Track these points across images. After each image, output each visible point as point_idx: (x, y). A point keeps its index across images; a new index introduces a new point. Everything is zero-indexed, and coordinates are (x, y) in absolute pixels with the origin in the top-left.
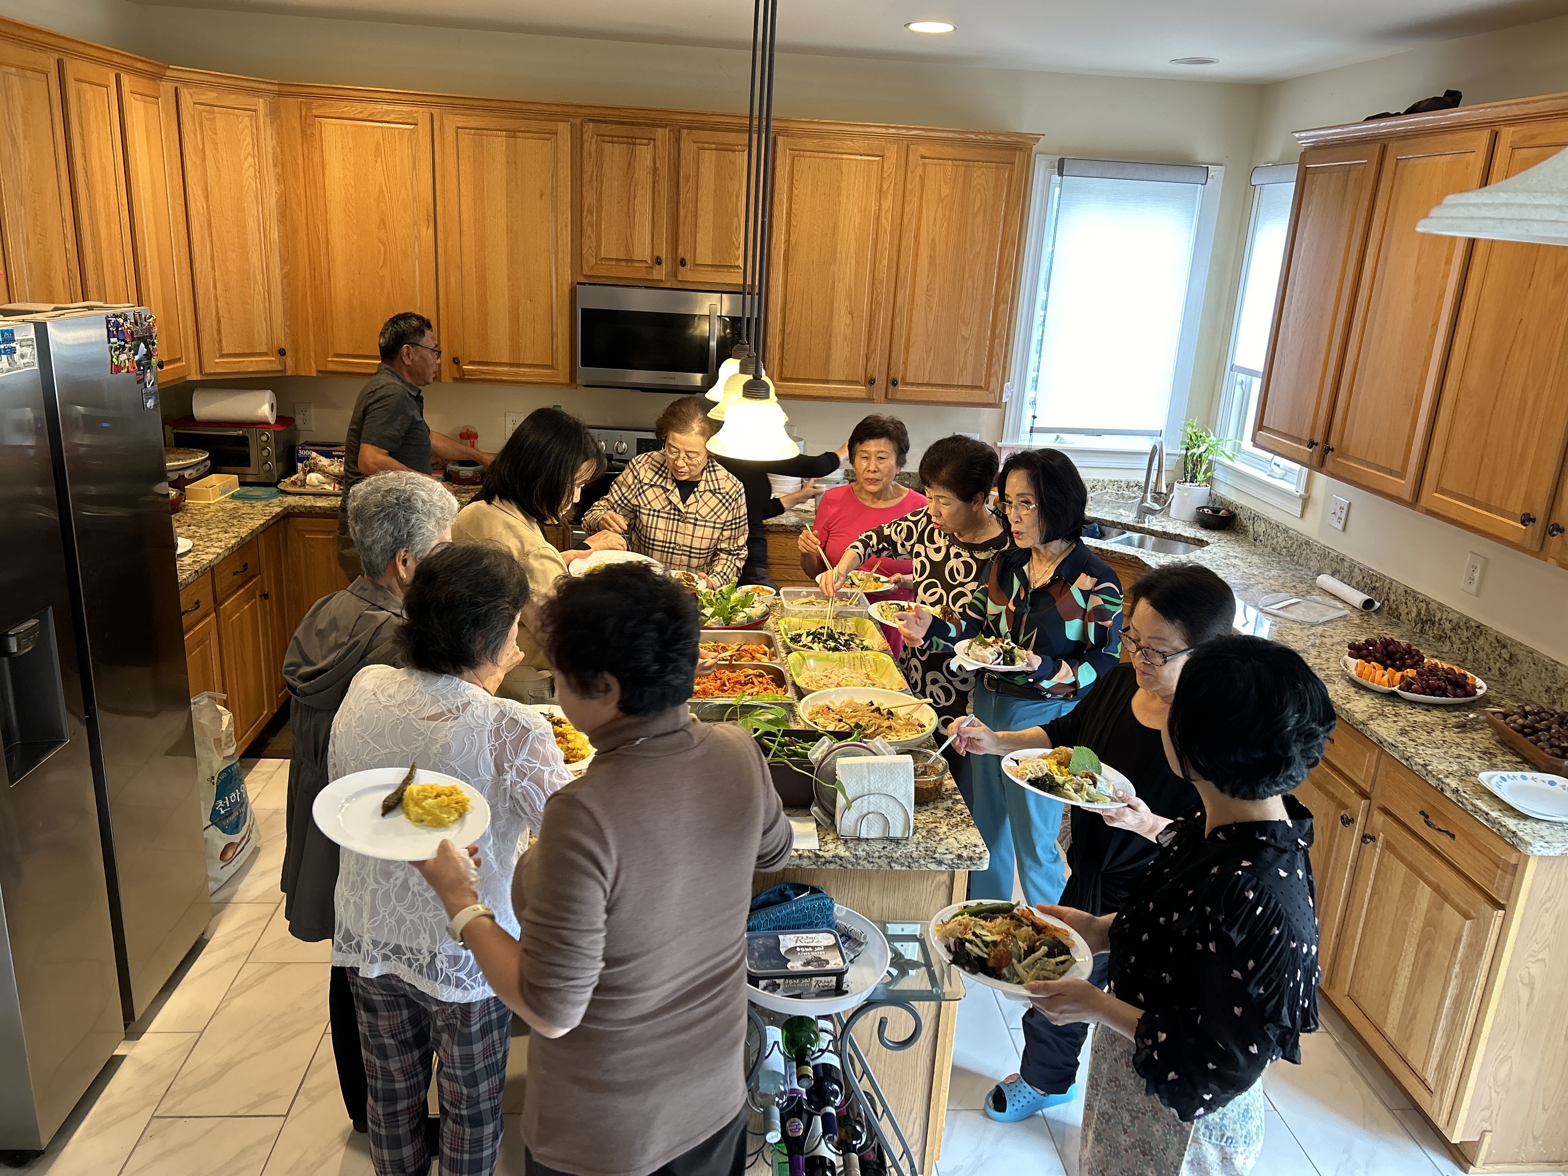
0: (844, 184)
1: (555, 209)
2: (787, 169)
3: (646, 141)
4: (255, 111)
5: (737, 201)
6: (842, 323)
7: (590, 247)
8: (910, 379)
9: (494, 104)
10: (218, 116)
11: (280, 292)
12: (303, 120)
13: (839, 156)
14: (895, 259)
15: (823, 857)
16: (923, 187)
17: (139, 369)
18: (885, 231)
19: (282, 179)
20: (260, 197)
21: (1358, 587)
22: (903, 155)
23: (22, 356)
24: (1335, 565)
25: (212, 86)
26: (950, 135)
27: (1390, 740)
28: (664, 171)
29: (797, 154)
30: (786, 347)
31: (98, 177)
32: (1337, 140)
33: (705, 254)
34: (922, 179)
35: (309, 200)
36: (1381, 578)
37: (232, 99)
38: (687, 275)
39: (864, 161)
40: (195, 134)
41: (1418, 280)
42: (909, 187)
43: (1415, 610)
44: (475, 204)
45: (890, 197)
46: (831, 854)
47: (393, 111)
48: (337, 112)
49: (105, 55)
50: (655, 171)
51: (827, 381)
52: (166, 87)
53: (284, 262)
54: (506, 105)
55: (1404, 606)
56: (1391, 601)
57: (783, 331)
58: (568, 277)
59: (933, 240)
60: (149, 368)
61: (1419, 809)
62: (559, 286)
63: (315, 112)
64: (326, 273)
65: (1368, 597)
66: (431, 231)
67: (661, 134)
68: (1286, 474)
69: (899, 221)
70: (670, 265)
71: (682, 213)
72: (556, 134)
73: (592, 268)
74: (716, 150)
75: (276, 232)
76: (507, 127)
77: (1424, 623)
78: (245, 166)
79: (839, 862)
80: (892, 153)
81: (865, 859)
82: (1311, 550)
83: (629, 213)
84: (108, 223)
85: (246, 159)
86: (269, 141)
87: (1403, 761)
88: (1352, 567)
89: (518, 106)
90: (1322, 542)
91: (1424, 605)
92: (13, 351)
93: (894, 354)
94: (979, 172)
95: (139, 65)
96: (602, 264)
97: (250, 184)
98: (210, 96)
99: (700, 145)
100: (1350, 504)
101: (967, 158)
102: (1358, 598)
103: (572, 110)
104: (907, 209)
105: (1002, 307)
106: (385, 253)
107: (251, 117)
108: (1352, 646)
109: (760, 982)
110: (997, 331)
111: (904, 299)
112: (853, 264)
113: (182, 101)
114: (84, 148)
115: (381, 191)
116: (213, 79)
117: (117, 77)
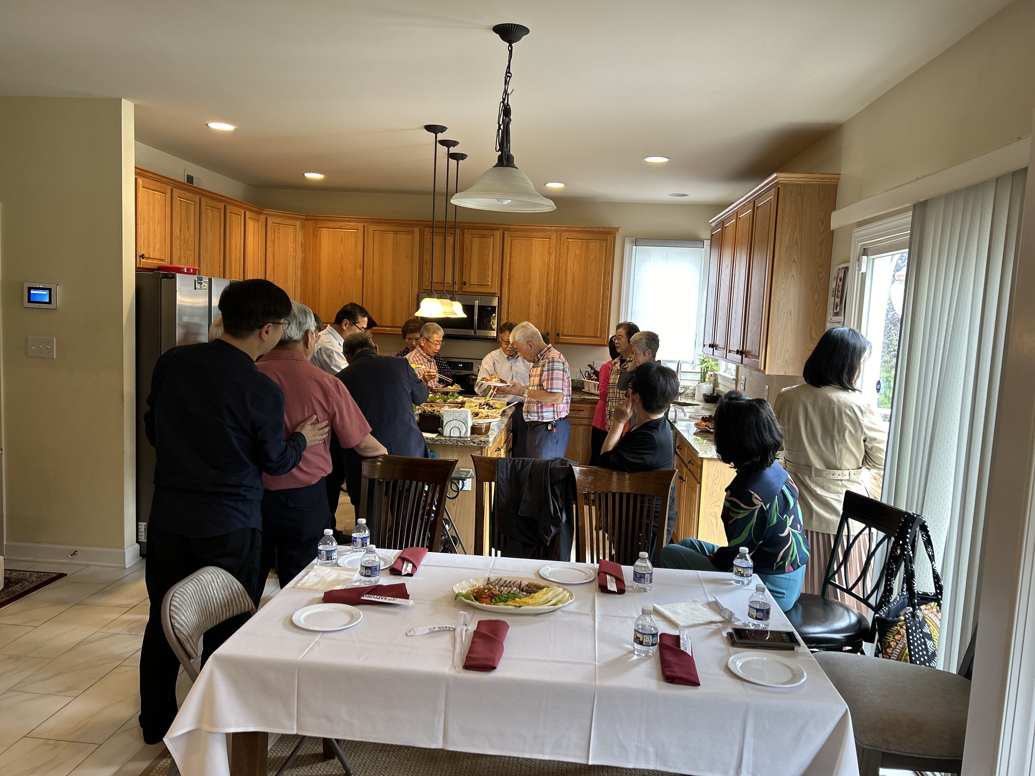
0: (533, 250)
1: (412, 262)
3: (450, 235)
4: (295, 226)
6: (533, 308)
7: (426, 278)
8: (565, 333)
9: (390, 221)
10: (281, 228)
12: (314, 229)
13: (532, 239)
16: (568, 251)
18: (552, 269)
19: (304, 252)
20: (294, 258)
22: (559, 238)
23: (205, 285)
25: (280, 216)
26: (580, 229)
28: (458, 247)
29: (513, 238)
31: (234, 247)
33: (474, 280)
34: (567, 247)
35: (314, 261)
37: (287, 221)
38: (467, 289)
39: (542, 241)
40: (272, 234)
42: (562, 251)
44: (379, 259)
45: (554, 255)
47: (349, 225)
48: (327, 225)
49: (241, 204)
50: (454, 247)
52: (262, 217)
53: (302, 284)
54: (394, 221)
57: (508, 312)
58: (416, 290)
59: (573, 273)
62: (412, 294)
63: (319, 226)
66: (361, 272)
67: (458, 231)
69: (558, 266)
70: (459, 284)
71: (465, 263)
72: (413, 232)
73: (426, 286)
75: (300, 272)
76: (394, 230)
78: (290, 246)
80: (554, 237)
83: (443, 264)
84: (235, 264)
85: (290, 244)
86: (300, 238)
89: (399, 221)
92: (202, 283)
93: (557, 322)
94: (592, 244)
95: (253, 209)
97: (291, 254)
98: (278, 220)
99: (472, 236)
101: (587, 238)
103: (420, 223)
104: (561, 260)
105: (605, 301)
106: (342, 280)
107: (294, 228)
110: (604, 312)
111: (561, 298)
112: (538, 284)
113: (268, 222)
114: (230, 236)
115: (342, 256)
116: (280, 214)
117: (245, 212)
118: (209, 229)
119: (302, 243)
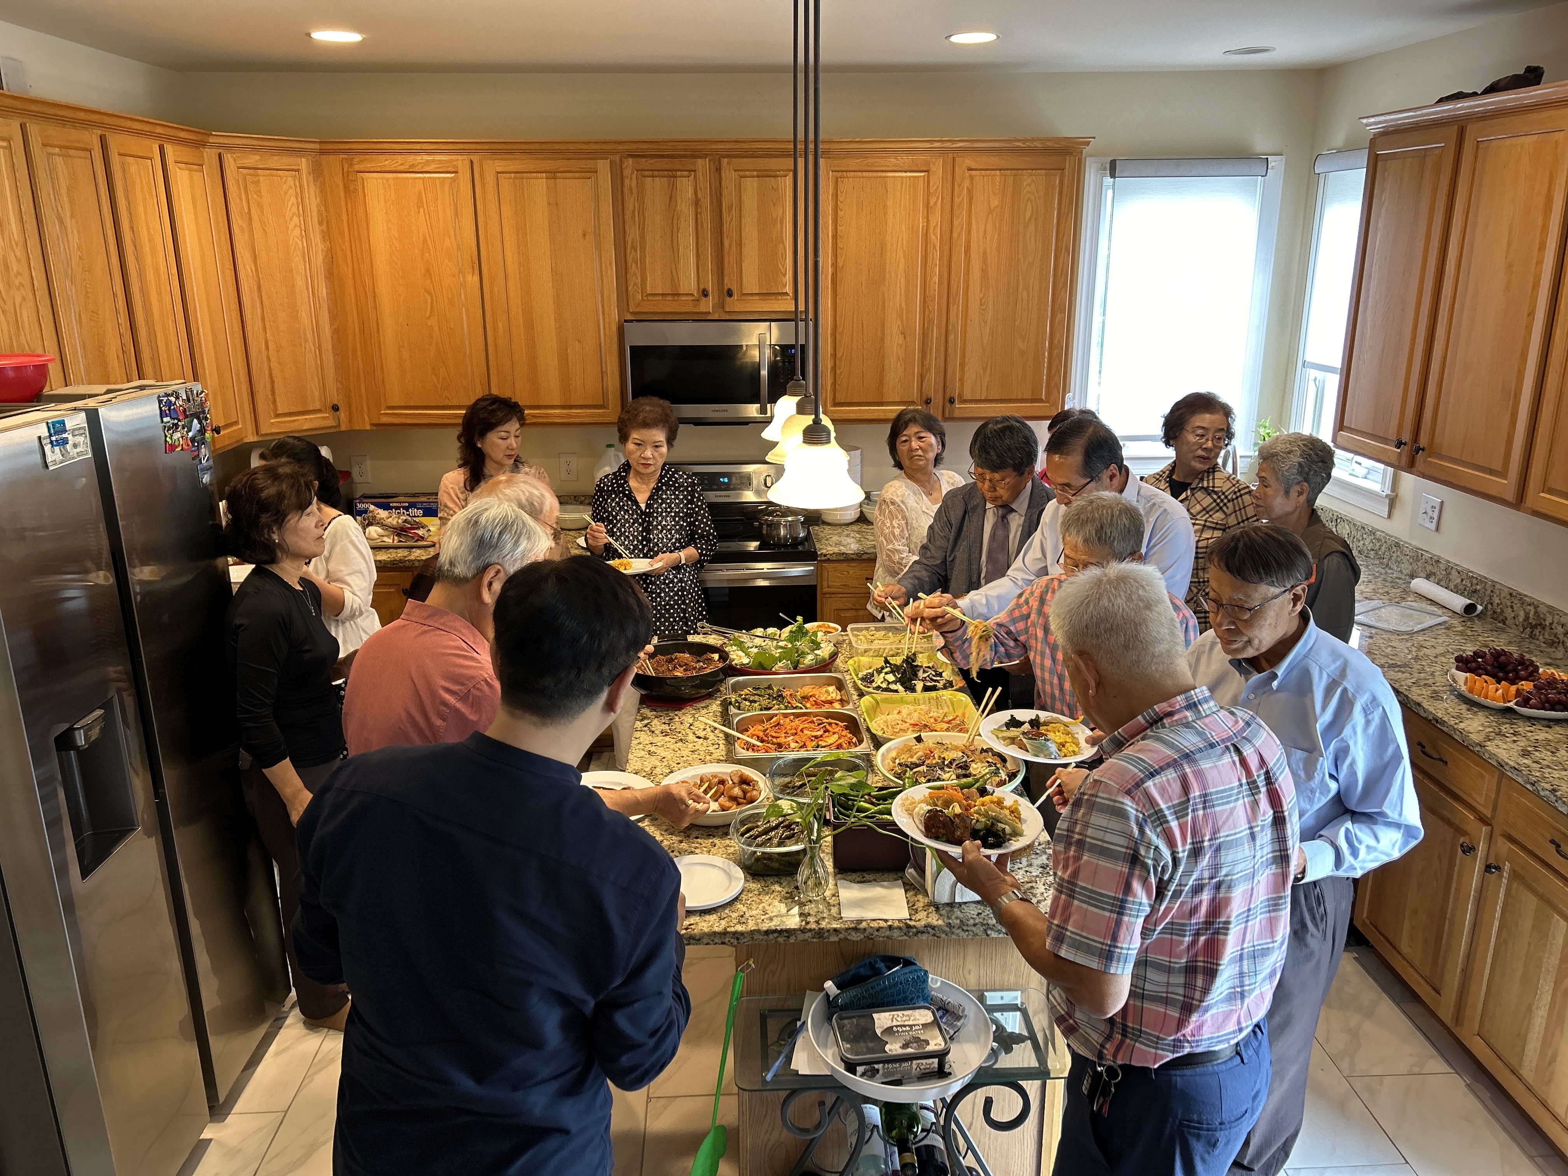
0: (890, 203)
1: (599, 248)
2: (831, 192)
3: (686, 173)
4: (298, 170)
5: (782, 227)
6: (894, 343)
7: (635, 284)
8: (967, 395)
9: (533, 147)
10: (261, 178)
11: (330, 347)
12: (345, 175)
13: (884, 174)
14: (946, 274)
15: (914, 927)
16: (971, 200)
17: (193, 446)
18: (934, 247)
19: (327, 235)
20: (307, 256)
21: (1456, 590)
22: (949, 168)
23: (75, 446)
24: (1429, 568)
25: (254, 149)
26: (997, 145)
27: (1512, 763)
28: (706, 202)
29: (840, 174)
30: (838, 372)
31: (147, 249)
32: (1409, 123)
33: (751, 283)
34: (970, 191)
35: (354, 255)
36: (1482, 580)
37: (275, 161)
38: (735, 305)
39: (910, 177)
40: (241, 199)
41: (1509, 267)
42: (957, 201)
43: (1522, 614)
44: (519, 248)
45: (938, 214)
46: (923, 923)
47: (433, 161)
48: (378, 166)
49: (146, 128)
50: (697, 203)
51: (881, 404)
52: (210, 154)
53: (333, 318)
54: (544, 146)
55: (1510, 610)
56: (1495, 604)
57: (834, 355)
58: (615, 316)
59: (985, 253)
60: (203, 443)
61: (1549, 838)
62: (607, 326)
63: (357, 167)
64: (375, 326)
65: (1469, 602)
66: (476, 278)
67: (702, 165)
68: (1368, 473)
69: (948, 236)
70: (716, 296)
71: (726, 243)
72: (596, 172)
73: (638, 305)
74: (758, 177)
75: (324, 289)
76: (548, 169)
77: (1534, 627)
78: (291, 226)
79: (932, 932)
80: (938, 167)
81: (959, 928)
82: (1401, 552)
83: (673, 247)
84: (159, 294)
85: (291, 219)
86: (313, 201)
87: (1528, 786)
88: (1449, 569)
89: (557, 147)
90: (1414, 543)
91: (1532, 608)
92: (65, 441)
93: (950, 371)
94: (1029, 180)
95: (182, 134)
96: (648, 300)
97: (297, 244)
98: (253, 159)
99: (741, 173)
100: (1442, 503)
101: (1015, 167)
102: (1459, 602)
103: (610, 147)
104: (955, 223)
105: (1059, 317)
106: (432, 303)
107: (295, 176)
108: (1459, 659)
109: (858, 1068)
110: (1056, 341)
111: (957, 315)
112: (903, 280)
113: (226, 165)
114: (131, 221)
115: (425, 241)
116: (255, 142)
117: (161, 148)
118: (68, 214)
119: (320, 214)
